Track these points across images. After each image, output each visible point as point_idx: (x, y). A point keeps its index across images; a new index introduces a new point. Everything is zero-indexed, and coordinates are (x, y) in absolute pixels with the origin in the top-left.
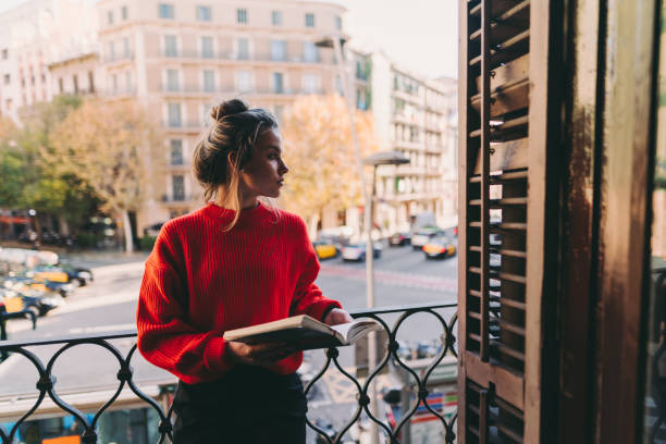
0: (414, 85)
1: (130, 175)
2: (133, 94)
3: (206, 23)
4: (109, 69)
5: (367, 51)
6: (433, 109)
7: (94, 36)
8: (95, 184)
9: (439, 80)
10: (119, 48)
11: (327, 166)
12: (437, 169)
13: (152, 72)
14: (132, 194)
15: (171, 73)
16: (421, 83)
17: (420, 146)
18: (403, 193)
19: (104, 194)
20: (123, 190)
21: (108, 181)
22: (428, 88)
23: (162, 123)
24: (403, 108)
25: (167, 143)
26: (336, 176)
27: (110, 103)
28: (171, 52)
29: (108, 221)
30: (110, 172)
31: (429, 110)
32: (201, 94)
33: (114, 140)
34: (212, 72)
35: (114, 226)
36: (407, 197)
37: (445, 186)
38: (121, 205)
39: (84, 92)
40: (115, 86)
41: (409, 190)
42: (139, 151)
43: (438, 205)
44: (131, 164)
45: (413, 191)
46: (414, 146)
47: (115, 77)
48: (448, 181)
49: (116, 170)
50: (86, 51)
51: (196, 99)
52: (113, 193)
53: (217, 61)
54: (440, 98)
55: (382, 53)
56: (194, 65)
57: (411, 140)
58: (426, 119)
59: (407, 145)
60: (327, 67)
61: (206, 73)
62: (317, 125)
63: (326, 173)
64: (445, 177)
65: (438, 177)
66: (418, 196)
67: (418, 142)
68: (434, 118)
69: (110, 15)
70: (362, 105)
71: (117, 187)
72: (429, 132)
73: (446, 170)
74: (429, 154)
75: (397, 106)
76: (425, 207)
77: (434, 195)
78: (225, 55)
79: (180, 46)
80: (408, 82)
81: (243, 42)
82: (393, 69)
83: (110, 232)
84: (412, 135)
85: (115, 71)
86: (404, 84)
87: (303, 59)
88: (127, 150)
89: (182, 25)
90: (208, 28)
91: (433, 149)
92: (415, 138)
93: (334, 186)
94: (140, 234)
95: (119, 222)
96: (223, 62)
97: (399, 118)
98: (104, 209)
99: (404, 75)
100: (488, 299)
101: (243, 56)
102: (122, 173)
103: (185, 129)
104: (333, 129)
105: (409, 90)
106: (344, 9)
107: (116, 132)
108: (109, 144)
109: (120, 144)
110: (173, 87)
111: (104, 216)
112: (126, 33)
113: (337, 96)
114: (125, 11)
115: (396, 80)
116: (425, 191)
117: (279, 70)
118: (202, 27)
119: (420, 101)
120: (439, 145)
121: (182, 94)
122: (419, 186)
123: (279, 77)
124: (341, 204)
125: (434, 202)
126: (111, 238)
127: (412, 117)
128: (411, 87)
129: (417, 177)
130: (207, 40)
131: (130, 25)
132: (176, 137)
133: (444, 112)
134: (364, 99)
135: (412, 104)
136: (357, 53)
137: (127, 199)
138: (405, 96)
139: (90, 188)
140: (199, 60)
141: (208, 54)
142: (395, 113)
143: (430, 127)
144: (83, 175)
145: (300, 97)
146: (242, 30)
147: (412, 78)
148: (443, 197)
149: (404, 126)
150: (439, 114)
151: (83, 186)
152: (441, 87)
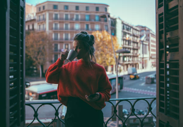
0: (129, 28)
1: (42, 54)
2: (44, 30)
3: (67, 10)
4: (38, 24)
5: (115, 17)
6: (136, 35)
7: (35, 14)
8: (32, 57)
9: (137, 26)
10: (42, 17)
11: (102, 52)
12: (137, 54)
13: (50, 24)
14: (42, 60)
15: (56, 24)
16: (132, 27)
17: (132, 47)
18: (126, 61)
19: (34, 60)
20: (40, 59)
21: (36, 56)
22: (133, 29)
23: (52, 39)
24: (126, 35)
25: (53, 45)
26: (104, 55)
27: (38, 33)
28: (56, 18)
29: (35, 68)
30: (36, 53)
31: (134, 36)
32: (64, 31)
33: (38, 44)
34: (68, 24)
35: (36, 69)
36: (127, 63)
37: (139, 59)
38: (39, 63)
39: (31, 30)
40: (40, 28)
41: (128, 60)
42: (45, 47)
43: (137, 65)
44: (43, 51)
45: (129, 61)
46: (130, 47)
47: (40, 26)
48: (140, 58)
49: (38, 53)
50: (32, 18)
51: (63, 32)
52: (37, 59)
53: (69, 21)
54: (137, 32)
55: (119, 18)
56: (63, 22)
57: (128, 45)
58: (133, 38)
59: (127, 46)
60: (102, 23)
61: (66, 25)
62: (99, 40)
63: (101, 55)
64: (139, 56)
65: (137, 56)
66: (131, 62)
67: (131, 45)
68: (136, 38)
69: (40, 8)
70: (113, 34)
71: (38, 58)
72: (134, 42)
73: (139, 54)
74: (134, 49)
75: (124, 34)
76: (133, 66)
77: (136, 62)
78: (72, 19)
79: (59, 16)
80: (127, 27)
81: (77, 16)
82: (123, 23)
83: (35, 71)
84: (129, 43)
85: (40, 24)
86: (126, 28)
87: (95, 20)
88: (42, 47)
89: (60, 11)
90: (67, 11)
91: (135, 47)
92: (130, 44)
93: (104, 59)
94: (44, 72)
95: (38, 68)
96: (71, 21)
97: (125, 38)
98: (34, 64)
99: (126, 25)
100: (167, 97)
101: (77, 19)
102: (40, 54)
103: (59, 41)
104: (104, 41)
105: (128, 29)
106: (108, 6)
107: (39, 41)
108: (37, 45)
109: (40, 45)
110: (56, 28)
111: (34, 66)
112: (44, 13)
113: (105, 31)
114: (44, 7)
115: (123, 27)
116: (133, 61)
117: (88, 23)
118: (66, 11)
119: (131, 33)
120: (137, 46)
121: (59, 30)
122: (131, 59)
123: (88, 26)
124: (106, 64)
125: (136, 64)
126: (35, 73)
127: (129, 38)
128: (128, 28)
129: (130, 56)
130: (67, 15)
131: (45, 11)
132: (56, 43)
133: (139, 36)
134: (114, 32)
135: (128, 34)
136: (112, 19)
137: (41, 61)
138: (127, 31)
139: (31, 58)
140: (64, 21)
141: (67, 19)
142: (123, 37)
143: (134, 41)
144: (29, 54)
145: (93, 31)
146: (77, 12)
147: (129, 26)
148: (139, 63)
149: (126, 40)
150: (137, 37)
151: (29, 57)
152: (138, 29)
